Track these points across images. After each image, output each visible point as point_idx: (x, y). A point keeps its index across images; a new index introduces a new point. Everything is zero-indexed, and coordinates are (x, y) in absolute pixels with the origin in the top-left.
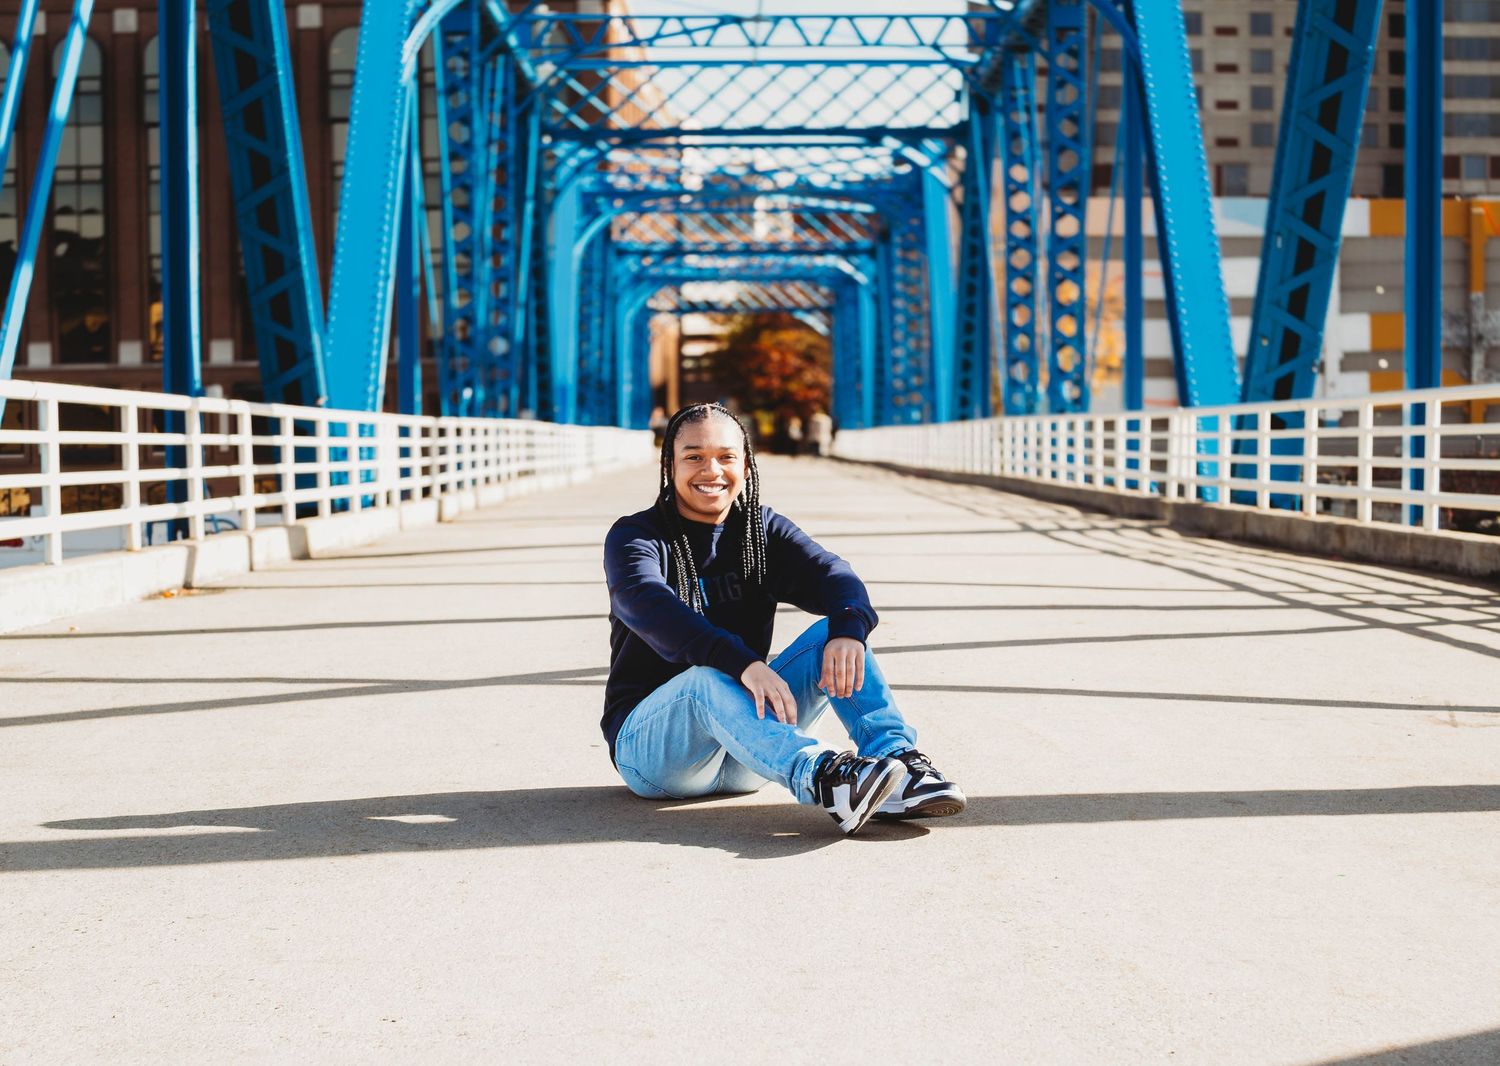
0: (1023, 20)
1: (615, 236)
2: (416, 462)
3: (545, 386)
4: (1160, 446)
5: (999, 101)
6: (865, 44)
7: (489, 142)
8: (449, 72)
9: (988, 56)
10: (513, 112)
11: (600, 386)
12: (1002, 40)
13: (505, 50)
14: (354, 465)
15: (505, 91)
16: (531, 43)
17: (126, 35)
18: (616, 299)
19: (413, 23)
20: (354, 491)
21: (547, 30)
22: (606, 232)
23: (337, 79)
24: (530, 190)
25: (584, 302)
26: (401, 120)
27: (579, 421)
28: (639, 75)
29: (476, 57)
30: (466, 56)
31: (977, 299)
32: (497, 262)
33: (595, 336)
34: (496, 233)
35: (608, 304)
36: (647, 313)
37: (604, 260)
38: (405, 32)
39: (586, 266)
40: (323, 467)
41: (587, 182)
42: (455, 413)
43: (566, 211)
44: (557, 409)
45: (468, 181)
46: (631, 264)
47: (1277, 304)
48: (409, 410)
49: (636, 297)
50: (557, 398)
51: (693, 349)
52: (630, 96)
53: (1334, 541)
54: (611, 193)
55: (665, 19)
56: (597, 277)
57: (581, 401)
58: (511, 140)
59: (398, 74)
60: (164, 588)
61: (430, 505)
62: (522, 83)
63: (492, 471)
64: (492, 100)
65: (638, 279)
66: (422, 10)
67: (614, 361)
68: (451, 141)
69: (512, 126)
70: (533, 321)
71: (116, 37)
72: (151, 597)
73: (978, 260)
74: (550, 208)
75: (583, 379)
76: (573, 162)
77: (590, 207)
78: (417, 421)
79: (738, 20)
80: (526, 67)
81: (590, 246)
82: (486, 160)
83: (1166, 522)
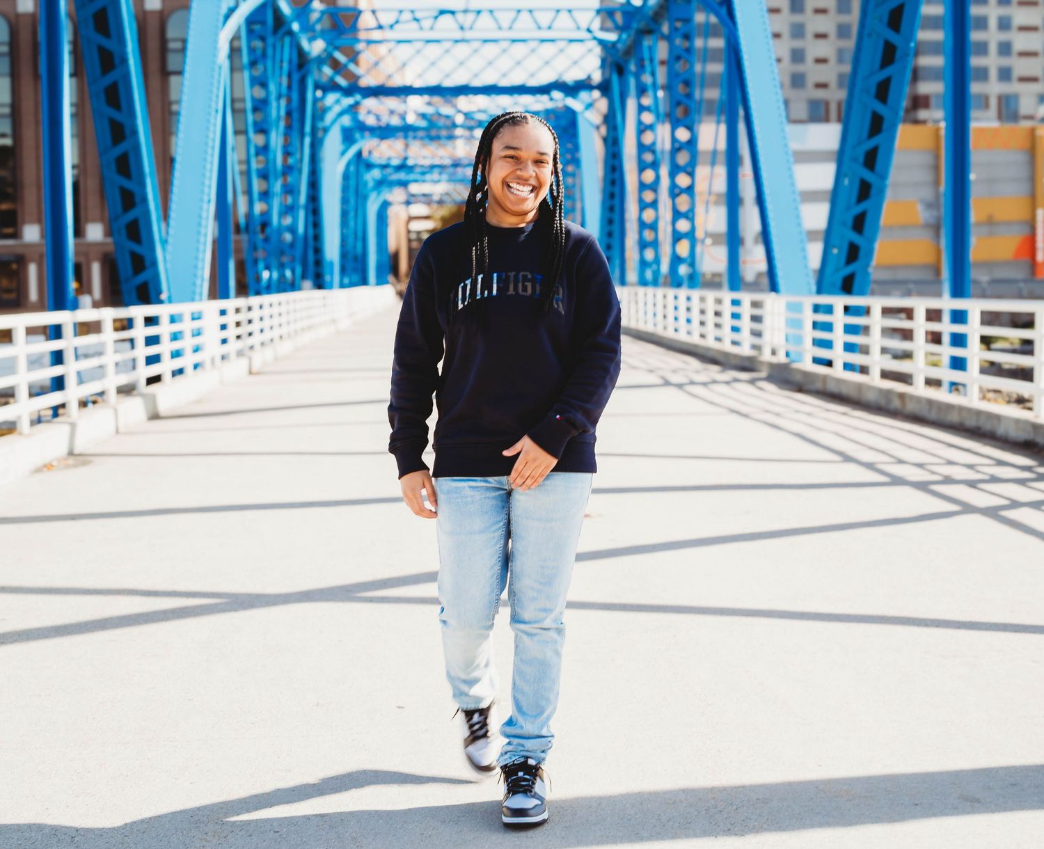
0: (650, 13)
1: (365, 154)
2: (232, 332)
3: (319, 263)
4: (756, 319)
5: (632, 67)
6: (539, 28)
7: (279, 97)
8: (252, 50)
9: (624, 36)
10: (296, 77)
11: (356, 258)
12: (635, 25)
13: (290, 33)
14: (187, 343)
15: (290, 62)
16: (308, 28)
17: (25, 15)
18: (365, 198)
19: (227, 17)
20: (186, 361)
21: (319, 20)
22: (359, 154)
23: (172, 45)
24: (308, 128)
25: (345, 201)
26: (218, 89)
27: (342, 286)
28: (382, 49)
29: (270, 40)
30: (263, 39)
31: (616, 201)
32: (285, 180)
33: (352, 223)
34: (285, 160)
35: (360, 202)
36: (385, 205)
37: (358, 172)
38: (221, 24)
39: (346, 176)
40: (164, 348)
41: (346, 121)
42: (258, 293)
43: (332, 143)
44: (327, 278)
45: (265, 126)
46: (376, 174)
47: (844, 224)
48: (225, 295)
49: (379, 193)
50: (326, 270)
51: (416, 226)
52: (376, 64)
53: (896, 404)
54: (362, 127)
55: (401, 12)
56: (352, 182)
57: (343, 270)
58: (295, 96)
59: (215, 55)
60: (47, 461)
61: (243, 363)
62: (302, 55)
63: (284, 331)
64: (281, 68)
65: (380, 184)
66: (231, 11)
67: (364, 239)
68: (253, 99)
69: (295, 86)
70: (311, 219)
71: (18, 16)
72: (38, 470)
73: (617, 175)
74: (321, 141)
75: (344, 255)
76: (337, 109)
77: (348, 137)
78: (231, 303)
79: (453, 13)
80: (305, 44)
81: (348, 165)
82: (277, 109)
83: (763, 374)
